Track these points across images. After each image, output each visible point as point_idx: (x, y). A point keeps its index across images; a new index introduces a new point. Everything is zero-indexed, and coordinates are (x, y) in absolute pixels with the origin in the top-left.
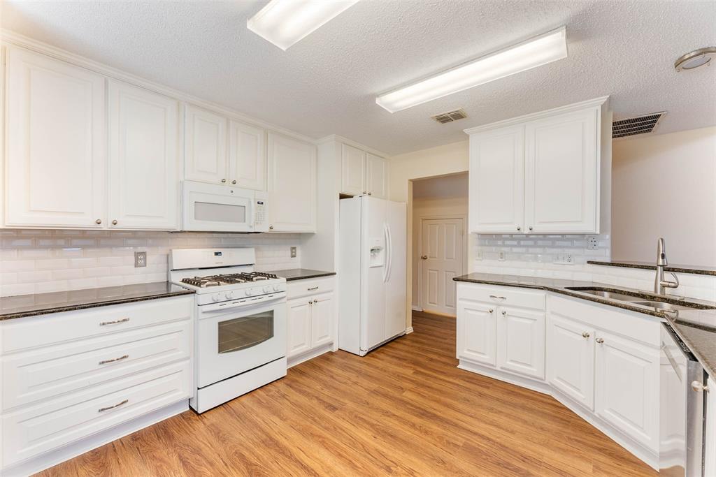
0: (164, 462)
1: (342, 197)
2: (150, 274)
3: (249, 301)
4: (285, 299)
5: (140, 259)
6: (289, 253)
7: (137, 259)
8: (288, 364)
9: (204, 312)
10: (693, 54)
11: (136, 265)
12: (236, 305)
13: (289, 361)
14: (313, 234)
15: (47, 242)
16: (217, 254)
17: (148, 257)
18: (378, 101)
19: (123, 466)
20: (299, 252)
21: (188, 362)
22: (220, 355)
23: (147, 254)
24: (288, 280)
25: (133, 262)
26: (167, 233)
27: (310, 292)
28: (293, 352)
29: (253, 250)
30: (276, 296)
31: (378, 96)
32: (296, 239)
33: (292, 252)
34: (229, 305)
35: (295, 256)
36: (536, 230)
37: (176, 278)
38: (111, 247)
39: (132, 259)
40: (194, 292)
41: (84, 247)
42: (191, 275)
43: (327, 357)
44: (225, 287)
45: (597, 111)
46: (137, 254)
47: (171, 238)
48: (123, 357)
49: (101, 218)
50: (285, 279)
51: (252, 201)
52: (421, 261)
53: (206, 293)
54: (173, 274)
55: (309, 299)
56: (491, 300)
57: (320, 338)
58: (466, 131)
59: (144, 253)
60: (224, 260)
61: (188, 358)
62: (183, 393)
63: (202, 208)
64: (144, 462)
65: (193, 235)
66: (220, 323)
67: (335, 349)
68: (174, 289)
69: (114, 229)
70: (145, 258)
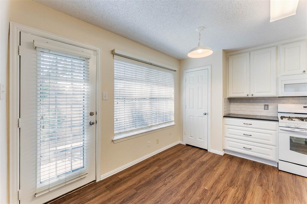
0: (256, 171)
2: (270, 113)
5: (266, 107)
7: (265, 107)
9: (281, 130)
11: (265, 109)
12: (301, 131)
16: (305, 107)
19: (246, 165)
22: (291, 151)
23: (269, 105)
26: (278, 98)
34: (296, 130)
39: (263, 107)
40: (278, 121)
46: (265, 105)
47: (279, 99)
48: (250, 135)
49: (248, 94)
54: (279, 114)
59: (268, 105)
64: (251, 167)
65: (292, 98)
69: (253, 96)
70: (268, 107)
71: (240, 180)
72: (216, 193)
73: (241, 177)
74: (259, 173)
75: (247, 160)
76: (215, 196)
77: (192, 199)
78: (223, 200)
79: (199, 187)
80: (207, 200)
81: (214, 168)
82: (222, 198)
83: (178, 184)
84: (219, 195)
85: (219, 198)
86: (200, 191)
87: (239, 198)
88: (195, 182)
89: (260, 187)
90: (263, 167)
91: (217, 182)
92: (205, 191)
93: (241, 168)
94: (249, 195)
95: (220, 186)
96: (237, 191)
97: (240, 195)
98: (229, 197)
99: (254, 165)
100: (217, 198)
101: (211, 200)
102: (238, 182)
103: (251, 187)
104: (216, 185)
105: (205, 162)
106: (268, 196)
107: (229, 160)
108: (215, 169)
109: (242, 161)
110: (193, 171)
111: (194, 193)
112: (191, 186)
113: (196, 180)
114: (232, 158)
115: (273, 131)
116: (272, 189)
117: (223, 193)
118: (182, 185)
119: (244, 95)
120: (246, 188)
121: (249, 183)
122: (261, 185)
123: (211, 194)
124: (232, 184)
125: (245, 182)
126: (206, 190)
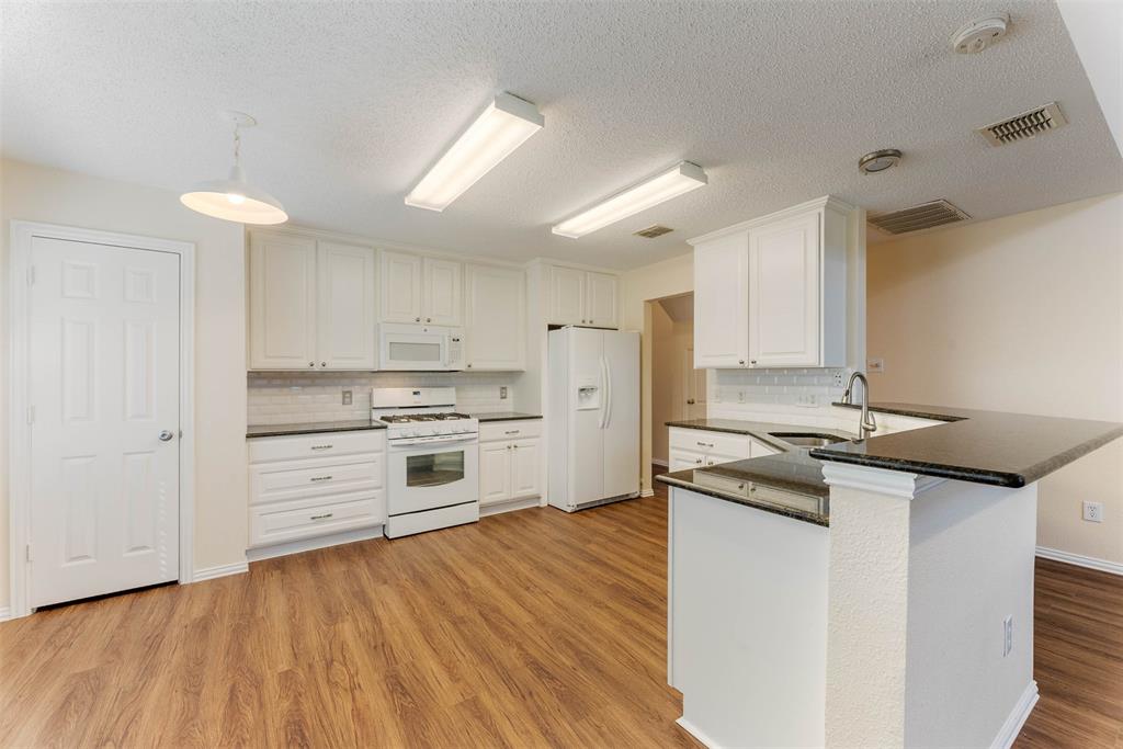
1: (552, 327)
2: (355, 412)
3: (437, 439)
4: (477, 441)
5: (347, 397)
6: (498, 393)
7: (344, 397)
8: (480, 512)
9: (393, 446)
10: (870, 157)
11: (343, 403)
12: (424, 442)
13: (482, 508)
14: (523, 372)
15: (278, 382)
16: (415, 393)
17: (354, 396)
18: (554, 231)
20: (510, 393)
21: (379, 491)
22: (410, 488)
23: (353, 392)
24: (480, 421)
25: (341, 399)
26: (369, 373)
27: (507, 436)
28: (487, 499)
29: (453, 389)
30: (467, 436)
31: (555, 225)
32: (506, 378)
33: (502, 393)
34: (417, 441)
35: (505, 398)
36: (760, 364)
37: (377, 416)
38: (323, 386)
39: (340, 396)
40: (385, 427)
41: (303, 386)
42: (389, 413)
43: (534, 513)
44: (414, 423)
45: (820, 214)
46: (344, 393)
47: (374, 378)
48: (327, 478)
49: (313, 360)
50: (477, 420)
51: (447, 338)
52: (687, 406)
53: (395, 429)
54: (373, 411)
55: (507, 443)
56: (699, 448)
57: (523, 488)
58: (689, 242)
59: (350, 392)
60: (422, 400)
61: (380, 488)
62: (376, 518)
63: (397, 348)
65: (393, 374)
66: (408, 458)
67: (543, 504)
68: (374, 424)
69: (324, 369)
70: (351, 397)
71: (342, 598)
72: (317, 658)
73: (339, 592)
74: (363, 563)
75: (321, 552)
76: (319, 667)
77: (269, 722)
78: (344, 657)
79: (258, 684)
80: (313, 688)
81: (252, 614)
82: (338, 655)
83: (171, 734)
84: (328, 656)
85: (332, 661)
86: (272, 686)
87: (370, 630)
88: (234, 686)
89: (386, 586)
90: (360, 547)
91: (296, 636)
92: (287, 677)
93: (321, 574)
94: (380, 612)
95: (313, 639)
96: (355, 620)
97: (366, 624)
98: (351, 644)
99: (342, 553)
100: (329, 665)
101: (320, 680)
102: (341, 604)
103: (373, 595)
104: (301, 646)
105: (203, 618)
106: (407, 592)
107: (279, 571)
108: (260, 613)
109: (313, 560)
110: (191, 665)
111: (261, 705)
112: (231, 699)
113: (230, 676)
114: (280, 564)
115: (376, 455)
116: (404, 576)
117: (333, 646)
118: (193, 725)
119: (301, 364)
120: (365, 603)
121: (363, 591)
122: (385, 582)
123: (307, 670)
124: (332, 615)
125: (355, 594)
126: (287, 672)
